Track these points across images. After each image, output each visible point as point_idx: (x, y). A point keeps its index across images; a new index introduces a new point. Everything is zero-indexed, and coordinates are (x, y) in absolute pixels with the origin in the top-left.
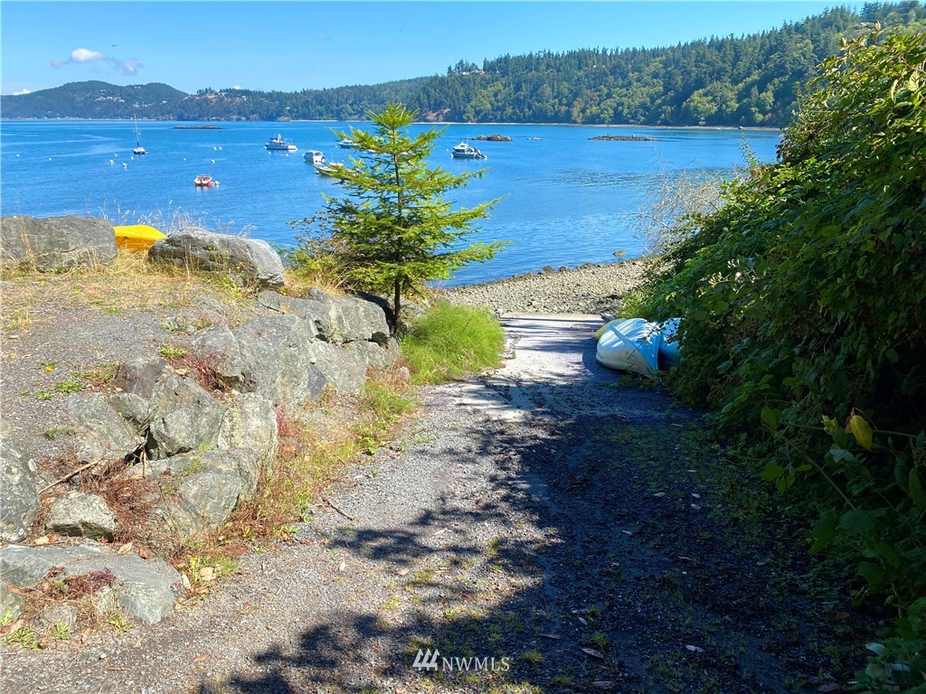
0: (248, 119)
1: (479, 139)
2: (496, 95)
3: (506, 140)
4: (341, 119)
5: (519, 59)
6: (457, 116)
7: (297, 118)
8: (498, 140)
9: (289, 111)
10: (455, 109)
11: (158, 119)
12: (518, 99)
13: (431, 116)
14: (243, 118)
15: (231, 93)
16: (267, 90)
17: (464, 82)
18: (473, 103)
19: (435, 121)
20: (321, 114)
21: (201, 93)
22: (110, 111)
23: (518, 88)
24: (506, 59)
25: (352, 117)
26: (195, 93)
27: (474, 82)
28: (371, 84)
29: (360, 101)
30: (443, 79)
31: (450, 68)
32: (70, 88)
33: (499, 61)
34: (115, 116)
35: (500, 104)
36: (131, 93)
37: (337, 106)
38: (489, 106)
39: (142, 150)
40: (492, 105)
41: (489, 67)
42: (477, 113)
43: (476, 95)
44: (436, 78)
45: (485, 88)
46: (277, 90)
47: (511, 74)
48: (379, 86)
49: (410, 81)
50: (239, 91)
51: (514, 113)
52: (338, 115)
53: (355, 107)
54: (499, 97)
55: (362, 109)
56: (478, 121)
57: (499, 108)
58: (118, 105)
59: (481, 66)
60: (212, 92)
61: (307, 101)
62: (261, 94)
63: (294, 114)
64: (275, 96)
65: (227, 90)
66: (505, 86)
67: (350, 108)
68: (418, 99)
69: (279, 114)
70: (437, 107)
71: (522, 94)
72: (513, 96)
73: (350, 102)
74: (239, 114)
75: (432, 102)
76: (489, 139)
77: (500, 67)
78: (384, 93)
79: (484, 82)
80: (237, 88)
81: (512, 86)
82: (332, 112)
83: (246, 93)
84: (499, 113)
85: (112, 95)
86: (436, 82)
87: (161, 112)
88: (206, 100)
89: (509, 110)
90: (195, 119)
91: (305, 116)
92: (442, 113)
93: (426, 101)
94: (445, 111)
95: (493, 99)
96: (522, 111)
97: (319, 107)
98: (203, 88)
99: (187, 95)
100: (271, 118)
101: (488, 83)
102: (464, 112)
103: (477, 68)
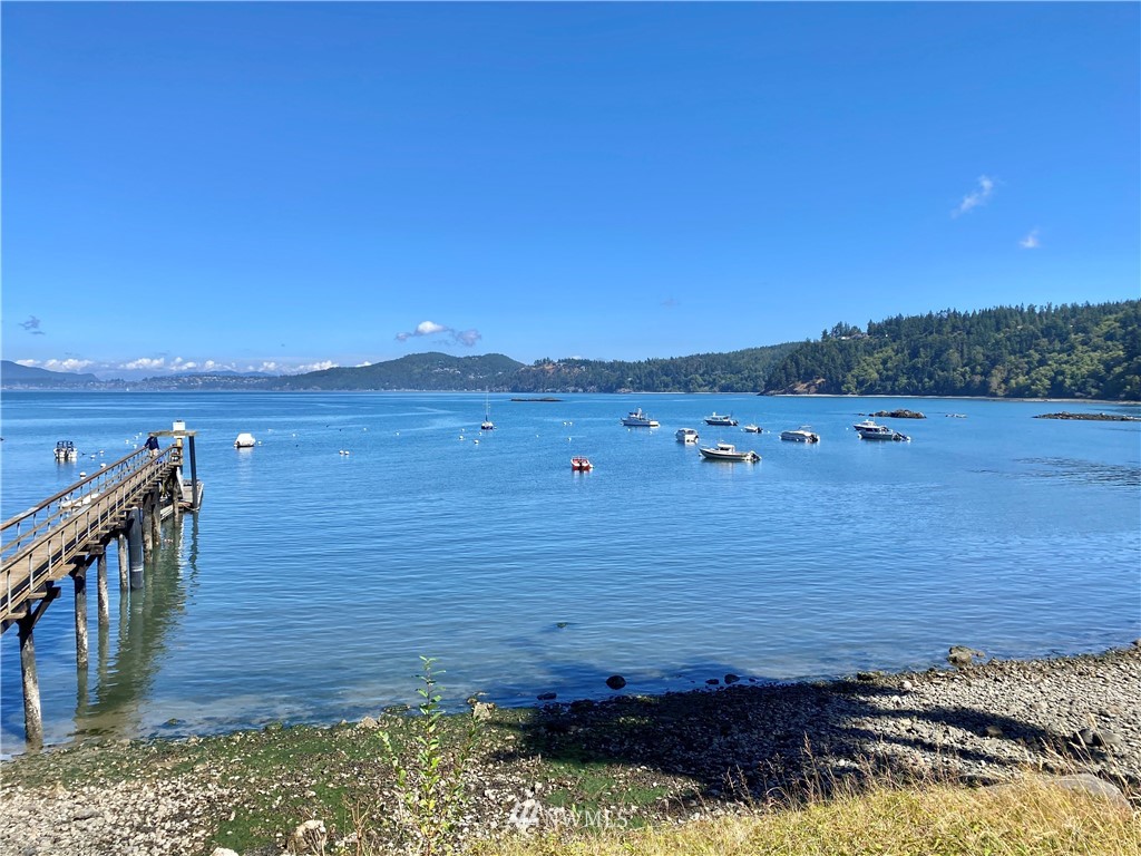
0: (585, 391)
1: (880, 415)
2: (884, 362)
3: (918, 416)
4: (689, 391)
5: (914, 321)
6: (834, 387)
7: (639, 389)
8: (906, 416)
9: (631, 382)
10: (831, 380)
11: (491, 391)
12: (914, 367)
13: (801, 387)
14: (580, 390)
15: (570, 363)
16: (608, 359)
17: (843, 348)
18: (855, 372)
19: (804, 393)
20: (666, 386)
21: (538, 363)
22: (446, 383)
23: (914, 354)
24: (898, 320)
25: (702, 388)
26: (532, 364)
27: (856, 348)
28: (725, 352)
29: (713, 371)
30: (816, 345)
31: (825, 333)
32: (410, 360)
33: (889, 323)
34: (450, 388)
35: (890, 373)
36: (468, 364)
37: (685, 376)
38: (876, 375)
39: (491, 425)
40: (880, 374)
41: (875, 330)
42: (860, 384)
43: (859, 362)
44: (807, 343)
45: (871, 354)
46: (620, 359)
47: (904, 338)
48: (736, 354)
49: (772, 348)
50: (578, 362)
51: (909, 384)
52: (686, 387)
53: (706, 377)
54: (889, 365)
55: (714, 380)
56: (862, 393)
57: (888, 378)
58: (454, 377)
59: (864, 329)
60: (550, 362)
61: (652, 371)
62: (602, 364)
63: (636, 386)
64: (616, 366)
65: (565, 361)
66: (897, 352)
67: (700, 380)
68: (785, 368)
69: (620, 385)
70: (807, 377)
71: (919, 362)
72: (908, 364)
73: (701, 372)
74: (576, 385)
75: (802, 371)
76: (893, 415)
77: (891, 330)
78: (742, 362)
79: (869, 348)
80: (576, 358)
81: (906, 352)
82: (679, 383)
83: (586, 363)
84: (889, 385)
85: (450, 366)
86: (808, 348)
87: (497, 384)
88: (543, 371)
89: (903, 381)
90: (529, 391)
91: (647, 388)
92: (814, 384)
93: (794, 370)
94: (819, 381)
95: (881, 367)
96: (921, 381)
97: (664, 378)
98: (541, 358)
99: (523, 365)
100: (610, 389)
101: (874, 349)
102: (843, 383)
103: (859, 331)
